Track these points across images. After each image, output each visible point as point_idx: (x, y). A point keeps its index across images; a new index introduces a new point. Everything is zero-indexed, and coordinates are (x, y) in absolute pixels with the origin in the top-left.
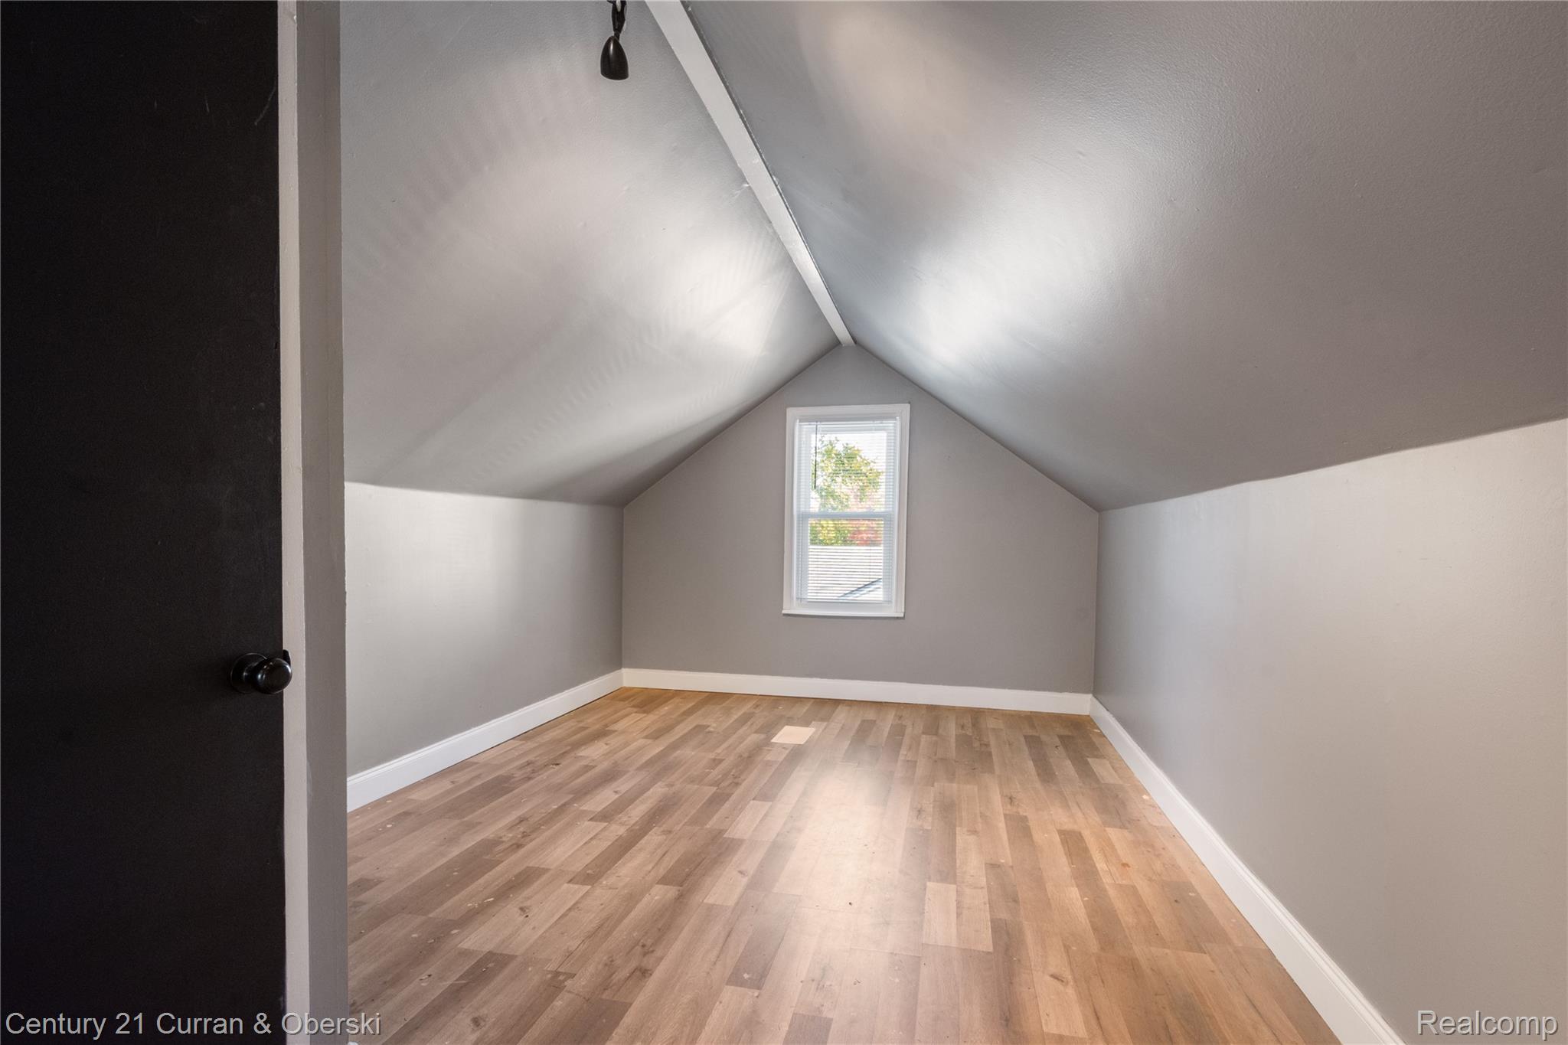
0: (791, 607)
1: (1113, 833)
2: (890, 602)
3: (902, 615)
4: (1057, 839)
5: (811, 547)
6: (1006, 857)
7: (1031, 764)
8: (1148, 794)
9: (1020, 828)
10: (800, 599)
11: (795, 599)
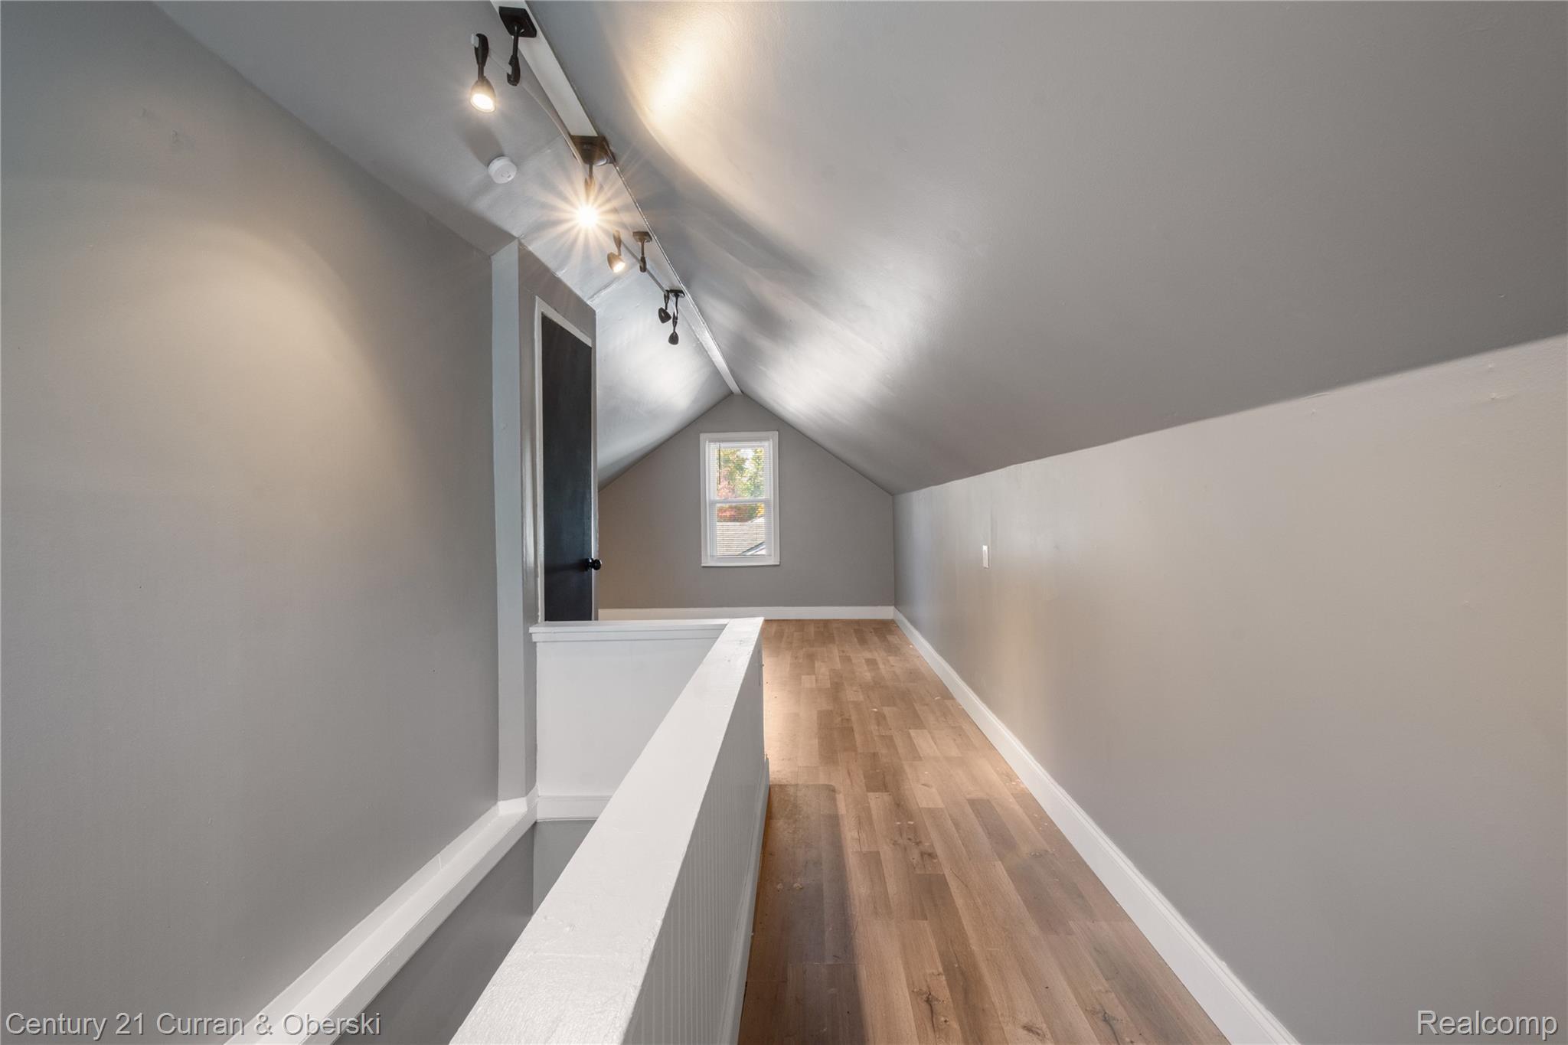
0: (707, 562)
1: (891, 659)
2: (770, 555)
3: (778, 564)
4: (864, 661)
5: (718, 524)
6: (838, 666)
7: (856, 639)
8: (912, 645)
9: (846, 660)
10: (712, 556)
11: (709, 557)
